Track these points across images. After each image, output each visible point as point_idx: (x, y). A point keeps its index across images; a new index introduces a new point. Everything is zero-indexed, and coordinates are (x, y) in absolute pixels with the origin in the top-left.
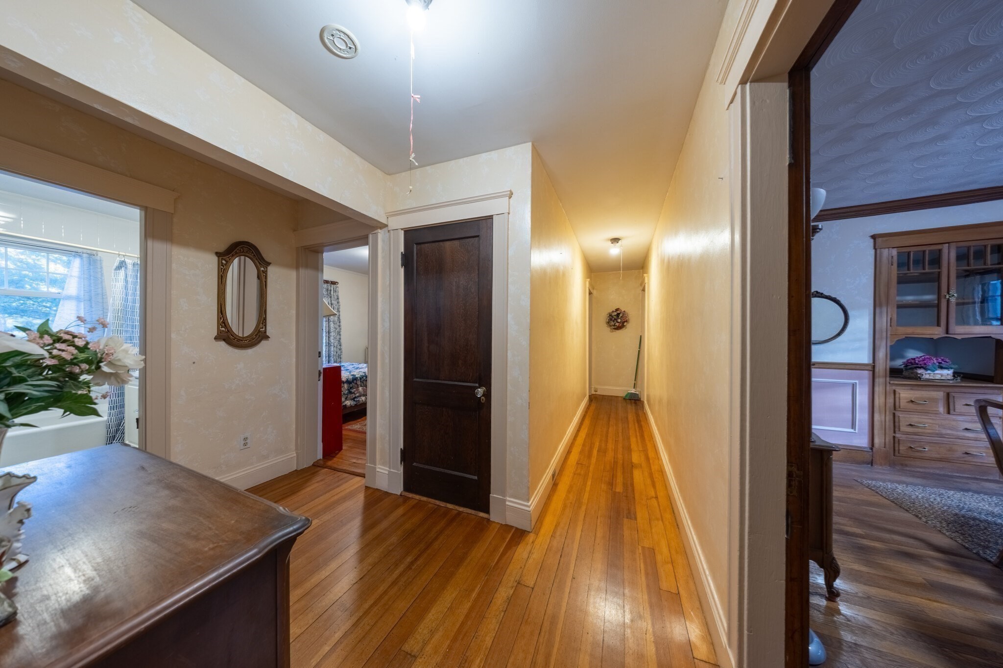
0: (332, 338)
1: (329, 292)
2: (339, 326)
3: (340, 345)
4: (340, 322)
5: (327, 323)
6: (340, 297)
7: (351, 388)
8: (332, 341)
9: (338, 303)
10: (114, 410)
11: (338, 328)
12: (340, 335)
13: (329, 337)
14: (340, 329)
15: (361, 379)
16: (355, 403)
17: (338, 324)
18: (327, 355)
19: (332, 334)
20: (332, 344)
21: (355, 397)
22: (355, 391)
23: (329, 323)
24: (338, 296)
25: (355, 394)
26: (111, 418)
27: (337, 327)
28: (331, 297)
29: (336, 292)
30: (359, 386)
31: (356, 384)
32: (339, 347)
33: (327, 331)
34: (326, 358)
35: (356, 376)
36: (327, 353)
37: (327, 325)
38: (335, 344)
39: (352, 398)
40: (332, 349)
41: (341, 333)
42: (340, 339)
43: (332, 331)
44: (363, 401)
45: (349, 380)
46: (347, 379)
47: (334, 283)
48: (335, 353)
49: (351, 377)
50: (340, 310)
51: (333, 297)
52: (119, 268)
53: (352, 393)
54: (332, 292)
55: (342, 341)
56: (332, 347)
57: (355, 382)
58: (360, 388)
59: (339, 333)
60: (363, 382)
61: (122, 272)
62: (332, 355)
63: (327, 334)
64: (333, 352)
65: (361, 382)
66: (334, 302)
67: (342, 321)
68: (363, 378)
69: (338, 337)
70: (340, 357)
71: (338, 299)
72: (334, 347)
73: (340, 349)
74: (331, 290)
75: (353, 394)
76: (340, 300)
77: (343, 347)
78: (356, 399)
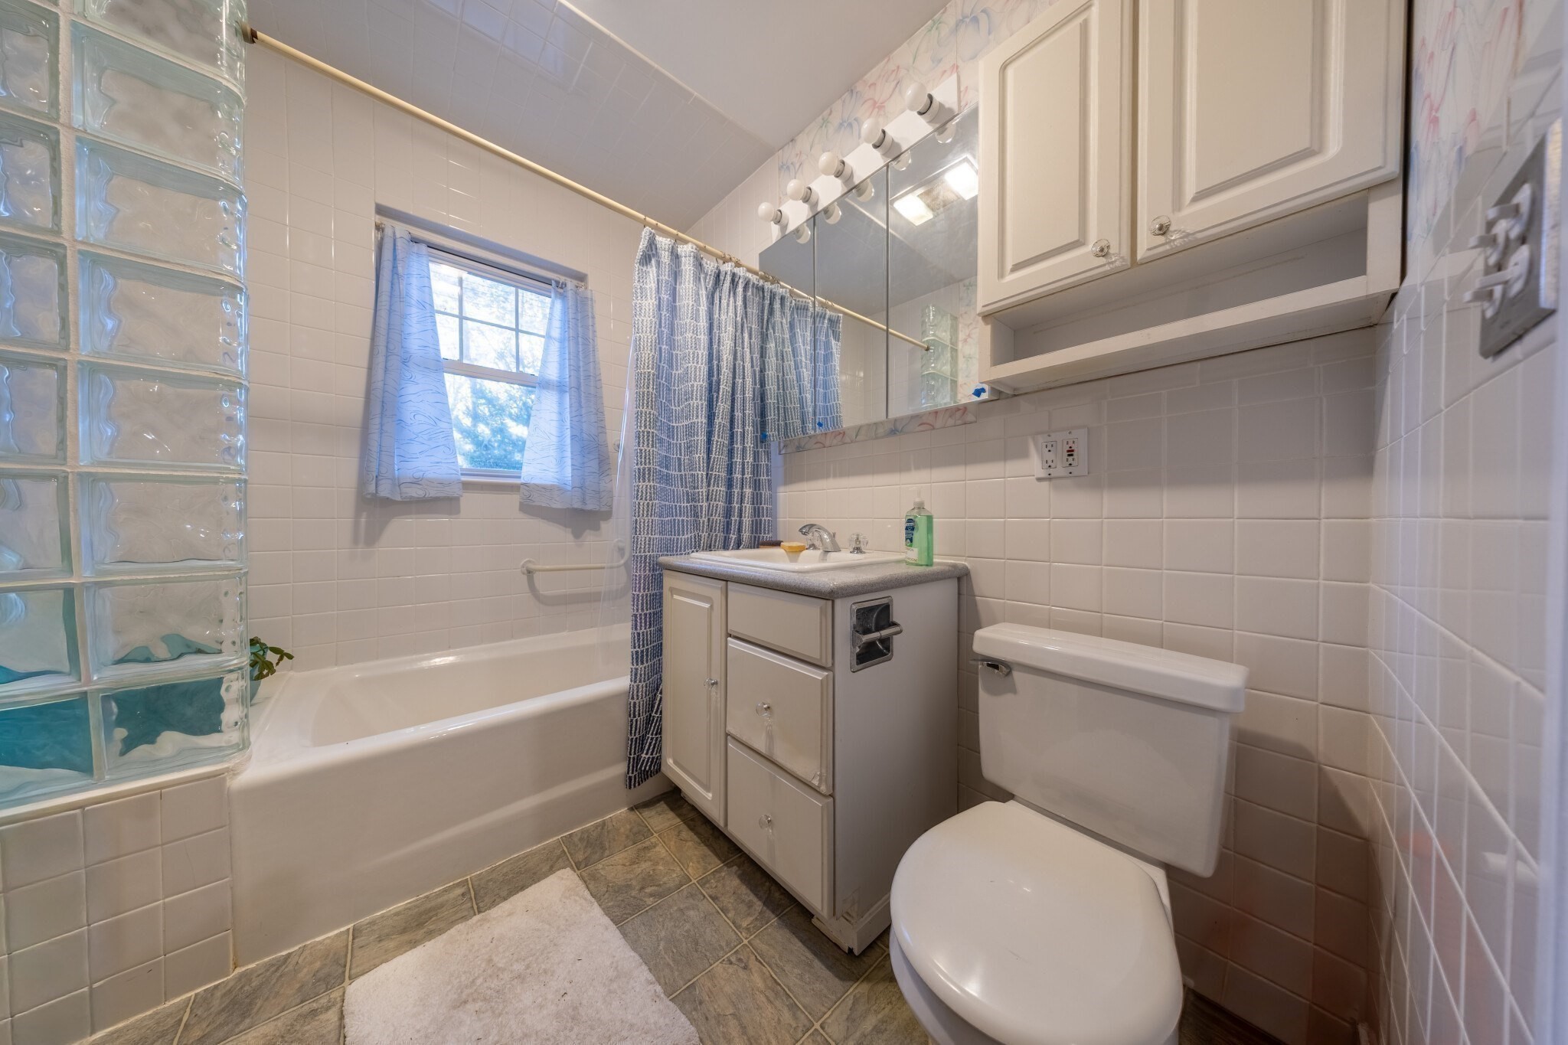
10: (642, 663)
26: (638, 686)
52: (646, 259)
61: (652, 270)
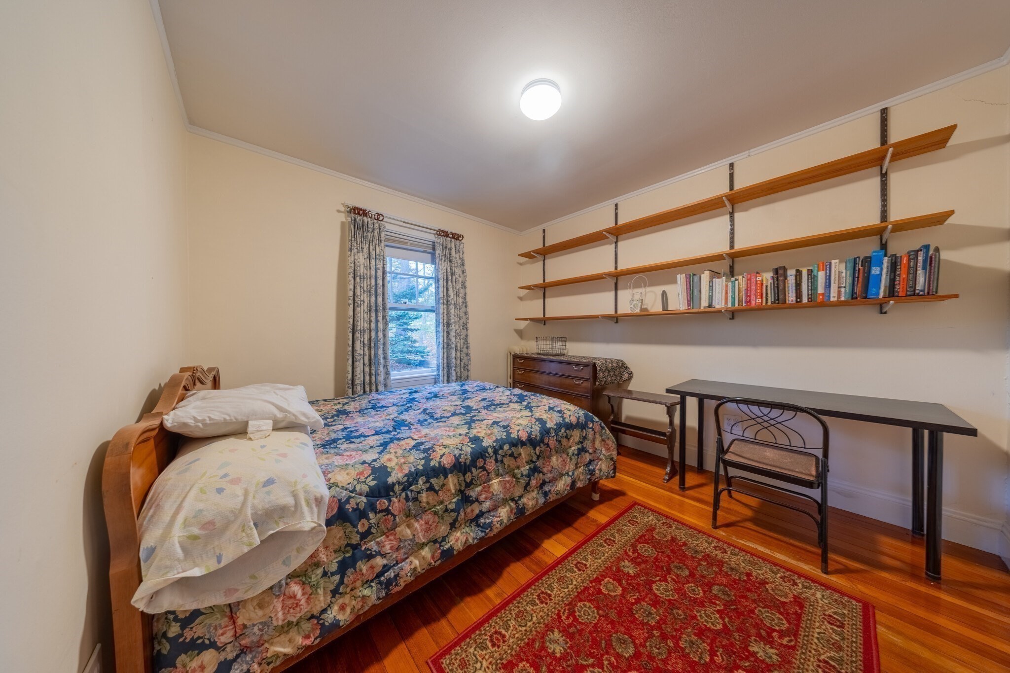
0: (453, 334)
1: (448, 251)
2: (466, 313)
3: (467, 348)
4: (466, 306)
5: (445, 306)
6: (466, 262)
7: (468, 485)
8: (453, 339)
9: (463, 272)
11: (464, 317)
12: (467, 329)
13: (448, 333)
14: (467, 318)
15: (496, 452)
16: (481, 534)
17: (463, 309)
18: (445, 365)
19: (453, 327)
20: (453, 346)
21: (481, 514)
22: (480, 494)
23: (448, 307)
24: (462, 259)
25: (480, 503)
27: (462, 315)
28: (451, 262)
29: (459, 252)
30: (492, 475)
31: (483, 468)
32: (465, 350)
33: (445, 321)
34: (443, 370)
35: (484, 444)
36: (445, 361)
37: (445, 311)
38: (459, 345)
39: (471, 516)
40: (453, 355)
41: (469, 326)
42: (467, 336)
43: (452, 321)
44: (501, 522)
45: (462, 460)
46: (457, 459)
47: (457, 237)
48: (459, 362)
49: (468, 449)
50: (467, 284)
51: (454, 260)
53: (472, 502)
54: (453, 251)
55: (470, 340)
56: (453, 351)
57: (480, 463)
58: (495, 482)
59: (465, 326)
60: (502, 462)
62: (453, 365)
63: (445, 328)
64: (454, 360)
65: (496, 461)
66: (457, 271)
67: (469, 304)
68: (501, 448)
69: (464, 332)
70: (466, 367)
71: (463, 265)
72: (456, 350)
73: (467, 355)
74: (451, 249)
75: (476, 505)
76: (467, 267)
77: (472, 351)
78: (482, 520)
